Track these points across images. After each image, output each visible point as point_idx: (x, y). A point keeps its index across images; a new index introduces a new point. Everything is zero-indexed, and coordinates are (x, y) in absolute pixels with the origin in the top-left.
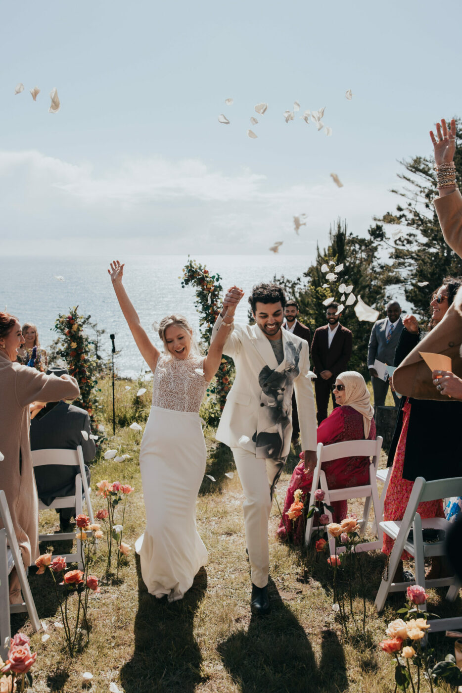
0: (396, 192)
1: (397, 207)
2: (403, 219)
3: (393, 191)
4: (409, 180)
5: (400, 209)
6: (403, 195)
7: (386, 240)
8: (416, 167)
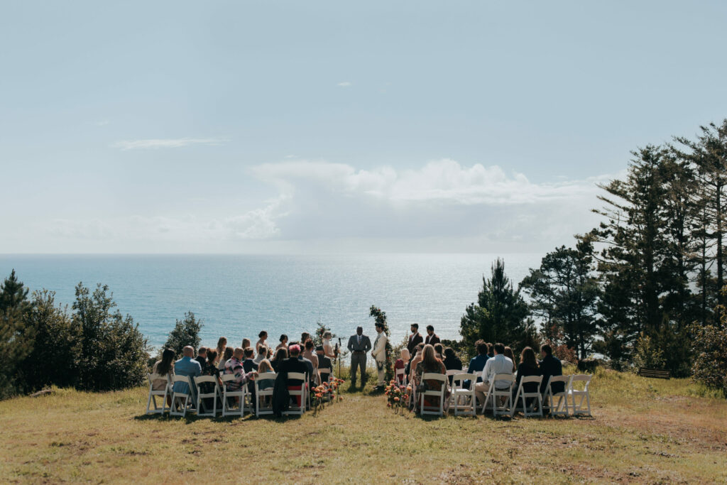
0: (597, 212)
1: (600, 224)
2: (609, 235)
3: (594, 211)
4: (608, 201)
5: (603, 226)
6: (604, 214)
7: (595, 255)
8: (614, 189)
